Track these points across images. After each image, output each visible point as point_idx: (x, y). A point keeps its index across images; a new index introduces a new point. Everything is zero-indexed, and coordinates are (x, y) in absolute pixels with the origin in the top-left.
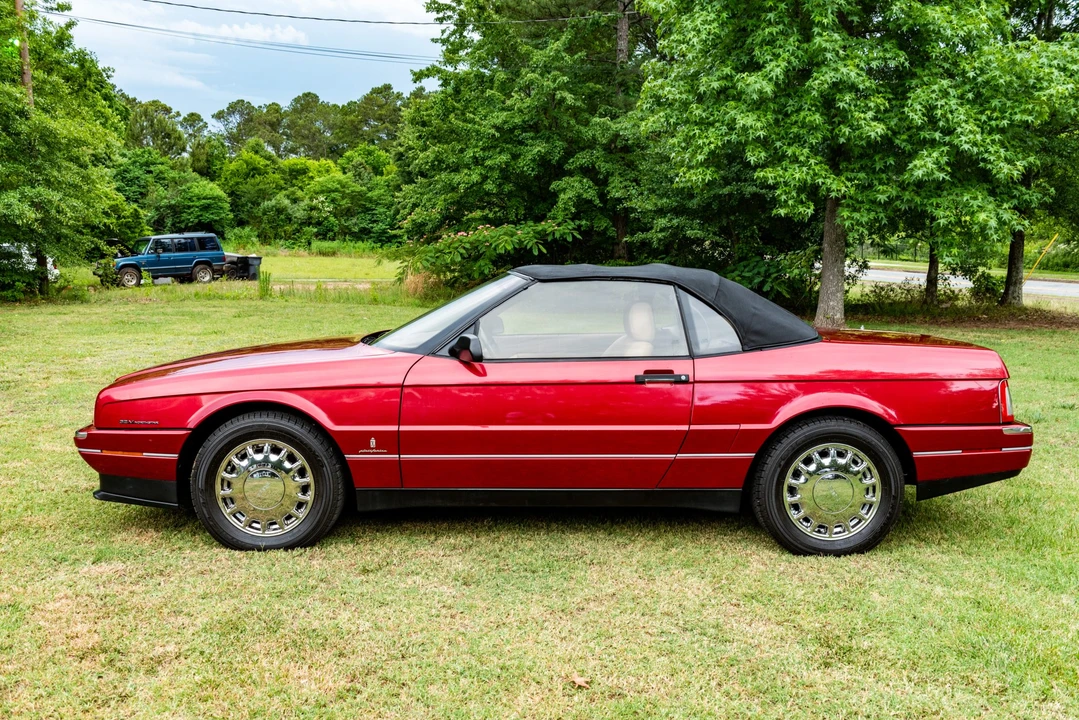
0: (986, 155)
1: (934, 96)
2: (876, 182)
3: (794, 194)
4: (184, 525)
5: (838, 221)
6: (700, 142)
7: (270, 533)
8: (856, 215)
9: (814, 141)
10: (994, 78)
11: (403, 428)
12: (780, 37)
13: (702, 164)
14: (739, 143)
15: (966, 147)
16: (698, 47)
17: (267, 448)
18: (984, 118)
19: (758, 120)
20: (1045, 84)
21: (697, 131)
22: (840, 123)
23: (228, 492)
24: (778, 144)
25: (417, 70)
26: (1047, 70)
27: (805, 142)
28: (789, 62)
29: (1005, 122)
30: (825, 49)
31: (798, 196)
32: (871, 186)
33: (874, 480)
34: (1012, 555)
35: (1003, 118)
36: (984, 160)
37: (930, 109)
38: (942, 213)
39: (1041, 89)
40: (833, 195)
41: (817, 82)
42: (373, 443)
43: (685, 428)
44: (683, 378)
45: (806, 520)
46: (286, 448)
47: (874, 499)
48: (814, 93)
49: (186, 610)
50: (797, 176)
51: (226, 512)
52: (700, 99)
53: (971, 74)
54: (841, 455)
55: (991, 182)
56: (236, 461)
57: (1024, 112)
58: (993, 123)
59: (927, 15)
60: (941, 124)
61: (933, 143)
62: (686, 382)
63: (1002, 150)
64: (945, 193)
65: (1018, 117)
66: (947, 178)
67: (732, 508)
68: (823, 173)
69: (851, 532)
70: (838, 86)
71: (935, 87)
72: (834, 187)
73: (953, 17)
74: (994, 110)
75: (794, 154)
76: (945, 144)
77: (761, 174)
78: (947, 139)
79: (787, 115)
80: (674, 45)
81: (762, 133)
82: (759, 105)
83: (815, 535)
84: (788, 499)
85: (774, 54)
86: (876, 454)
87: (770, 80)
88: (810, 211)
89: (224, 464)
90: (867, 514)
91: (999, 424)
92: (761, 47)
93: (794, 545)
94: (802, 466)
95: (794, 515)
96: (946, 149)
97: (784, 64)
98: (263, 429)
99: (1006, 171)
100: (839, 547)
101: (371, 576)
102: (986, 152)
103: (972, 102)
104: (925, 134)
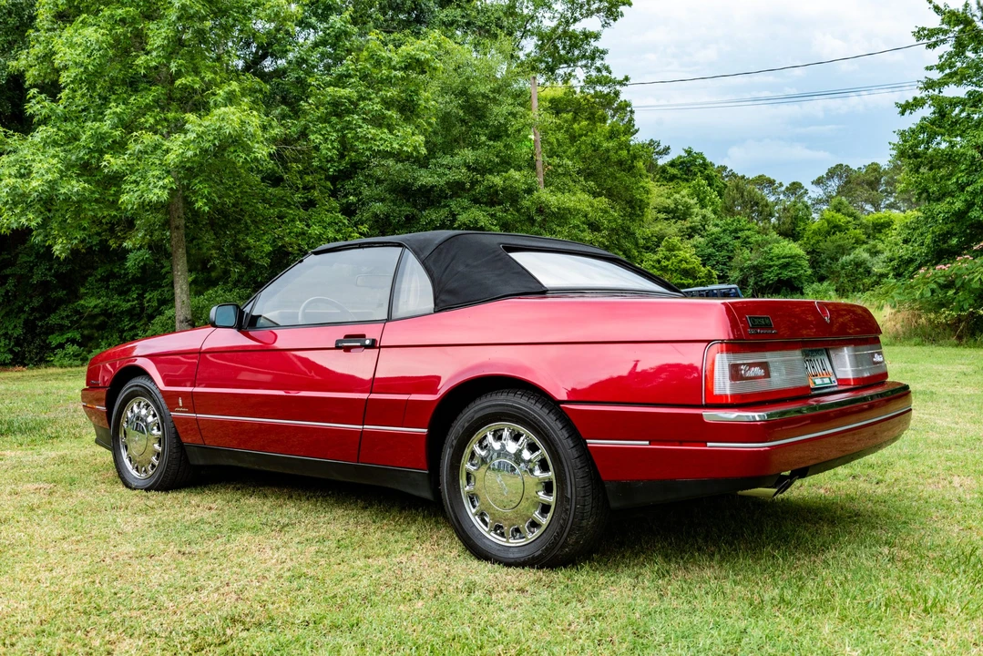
11: (195, 390)
17: (141, 405)
25: (903, 103)
33: (550, 474)
42: (180, 402)
43: (364, 396)
46: (150, 406)
47: (551, 499)
54: (513, 439)
62: (374, 347)
67: (427, 494)
69: (527, 540)
83: (493, 537)
84: (465, 488)
89: (123, 416)
90: (543, 518)
91: (701, 407)
94: (476, 449)
95: (472, 510)
100: (507, 556)
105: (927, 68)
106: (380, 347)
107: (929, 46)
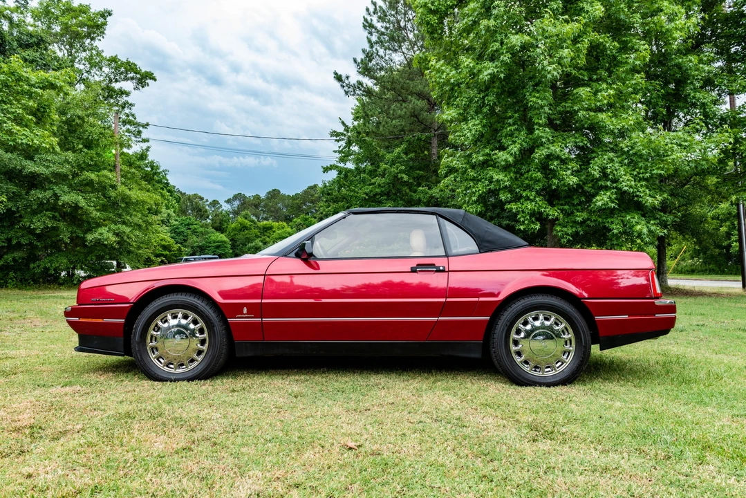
0: (638, 193)
1: (605, 162)
2: (575, 211)
3: (528, 217)
5: (554, 232)
6: (474, 190)
7: (180, 371)
8: (565, 229)
9: (538, 188)
10: (639, 150)
11: (264, 301)
12: (516, 132)
13: (475, 202)
14: (496, 190)
15: (626, 188)
16: (471, 138)
17: (180, 315)
18: (635, 173)
19: (506, 176)
20: (669, 153)
21: (472, 184)
22: (552, 178)
23: (154, 343)
24: (518, 190)
25: (325, 166)
26: (670, 145)
27: (533, 188)
28: (521, 145)
29: (648, 175)
30: (542, 137)
31: (531, 219)
32: (572, 213)
33: (570, 335)
34: (669, 387)
35: (647, 173)
36: (637, 196)
37: (603, 169)
38: (614, 227)
39: (668, 156)
40: (550, 217)
41: (537, 155)
42: (245, 310)
43: (443, 300)
44: (441, 268)
45: (526, 362)
46: (192, 316)
47: (571, 348)
48: (536, 160)
50: (529, 207)
51: (152, 356)
52: (473, 167)
53: (626, 149)
54: (547, 319)
55: (642, 210)
56: (160, 323)
57: (658, 169)
58: (641, 176)
59: (598, 117)
60: (610, 177)
61: (606, 188)
62: (443, 271)
63: (647, 190)
64: (616, 216)
65: (655, 172)
66: (616, 206)
67: (477, 355)
68: (544, 206)
69: (556, 371)
70: (550, 157)
71: (606, 157)
72: (551, 213)
73: (613, 119)
74: (641, 168)
75: (527, 195)
76: (613, 188)
77: (509, 206)
78: (615, 185)
79: (522, 175)
80: (458, 138)
81: (508, 184)
82: (506, 168)
83: (533, 373)
84: (513, 348)
85: (513, 141)
86: (570, 317)
87: (511, 154)
88: (538, 227)
89: (152, 326)
90: (567, 359)
91: (651, 298)
92: (506, 138)
93: (519, 380)
94: (522, 326)
95: (518, 360)
96: (614, 191)
97: (518, 146)
98: (178, 303)
99: (650, 201)
100: (549, 381)
101: (236, 393)
102: (638, 191)
103: (629, 165)
104: (601, 183)
105: (334, 151)
106: (449, 271)
107: (336, 140)
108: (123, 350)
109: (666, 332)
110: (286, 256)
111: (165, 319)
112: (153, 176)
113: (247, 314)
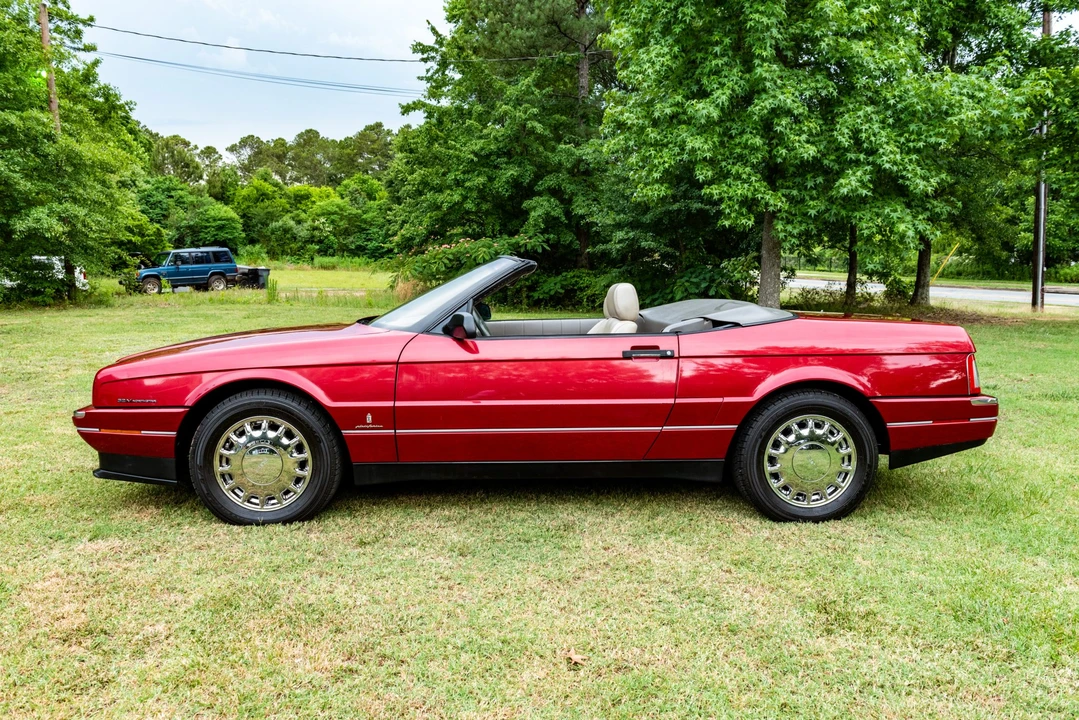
0: (904, 173)
1: (859, 121)
2: (807, 198)
3: (736, 207)
4: (184, 501)
5: (773, 233)
6: (656, 161)
7: (268, 508)
8: (789, 228)
9: (755, 161)
10: (912, 105)
11: (399, 404)
12: (725, 68)
13: (657, 181)
14: (690, 161)
15: (887, 166)
16: (653, 77)
17: (265, 425)
18: (902, 140)
19: (706, 142)
20: (956, 110)
21: (653, 152)
22: (777, 145)
23: (226, 468)
24: (724, 164)
25: (405, 104)
26: (958, 98)
27: (747, 161)
28: (733, 90)
29: (921, 144)
30: (765, 79)
31: (740, 208)
32: (803, 201)
33: (851, 449)
34: (980, 520)
35: (919, 140)
36: (903, 177)
37: (855, 134)
38: (864, 225)
39: (953, 114)
40: (771, 209)
41: (757, 108)
42: (369, 418)
43: (670, 401)
44: (669, 353)
45: (786, 488)
46: (284, 425)
47: (850, 468)
48: (755, 117)
49: (180, 587)
50: (739, 192)
51: (225, 488)
52: (655, 123)
53: (892, 102)
54: (818, 426)
55: (907, 196)
56: (234, 438)
57: (937, 135)
58: (911, 144)
59: (852, 49)
60: (865, 145)
61: (857, 163)
62: (671, 357)
63: (918, 168)
64: (868, 205)
65: (933, 140)
66: (869, 194)
67: (715, 478)
68: (763, 189)
69: (827, 500)
70: (778, 111)
71: (861, 113)
72: (772, 202)
73: (875, 52)
74: (912, 133)
75: (737, 172)
76: (868, 164)
77: (708, 191)
78: (871, 159)
79: (731, 137)
80: (632, 75)
81: (708, 155)
82: (706, 128)
83: (795, 503)
84: (768, 469)
85: (720, 83)
86: (852, 424)
87: (717, 106)
88: (751, 223)
89: (222, 441)
90: (843, 482)
91: (968, 396)
92: (709, 76)
93: (774, 512)
94: (782, 436)
95: (774, 484)
96: (869, 168)
97: (728, 92)
98: (261, 406)
99: (921, 187)
100: (817, 514)
101: (368, 549)
102: (905, 169)
103: (893, 126)
104: (851, 156)
105: (418, 78)
106: (680, 357)
107: (423, 60)
108: (175, 477)
109: (980, 441)
110: (427, 331)
111: (241, 430)
112: (110, 112)
113: (372, 424)
